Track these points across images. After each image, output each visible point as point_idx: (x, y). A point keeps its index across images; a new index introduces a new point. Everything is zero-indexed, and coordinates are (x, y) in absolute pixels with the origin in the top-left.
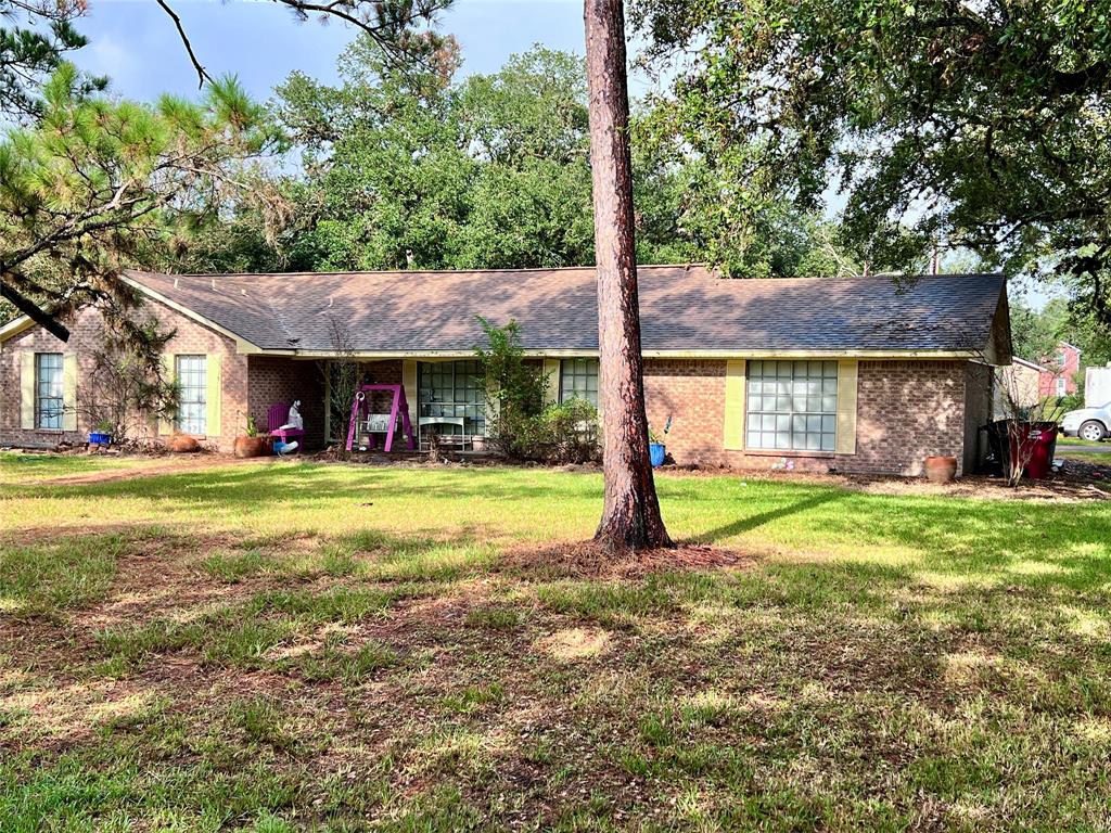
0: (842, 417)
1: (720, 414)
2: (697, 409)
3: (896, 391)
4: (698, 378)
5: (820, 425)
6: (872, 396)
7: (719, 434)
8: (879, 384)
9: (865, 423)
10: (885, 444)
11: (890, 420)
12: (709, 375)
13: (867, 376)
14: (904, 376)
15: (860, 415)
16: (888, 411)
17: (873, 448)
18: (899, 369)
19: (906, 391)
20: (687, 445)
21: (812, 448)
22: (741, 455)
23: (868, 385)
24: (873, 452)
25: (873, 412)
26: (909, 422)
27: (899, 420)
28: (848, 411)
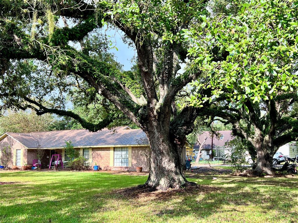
0: (129, 159)
1: (109, 159)
2: (106, 158)
3: (138, 153)
4: (106, 151)
5: (126, 161)
6: (134, 154)
7: (109, 163)
8: (135, 152)
9: (133, 160)
10: (136, 165)
11: (137, 159)
12: (107, 151)
13: (133, 150)
14: (139, 150)
15: (132, 158)
16: (137, 157)
17: (135, 165)
18: (138, 148)
19: (140, 153)
20: (104, 166)
21: (125, 166)
22: (113, 168)
23: (133, 152)
24: (134, 166)
25: (134, 158)
26: (140, 160)
27: (139, 159)
28: (130, 158)
